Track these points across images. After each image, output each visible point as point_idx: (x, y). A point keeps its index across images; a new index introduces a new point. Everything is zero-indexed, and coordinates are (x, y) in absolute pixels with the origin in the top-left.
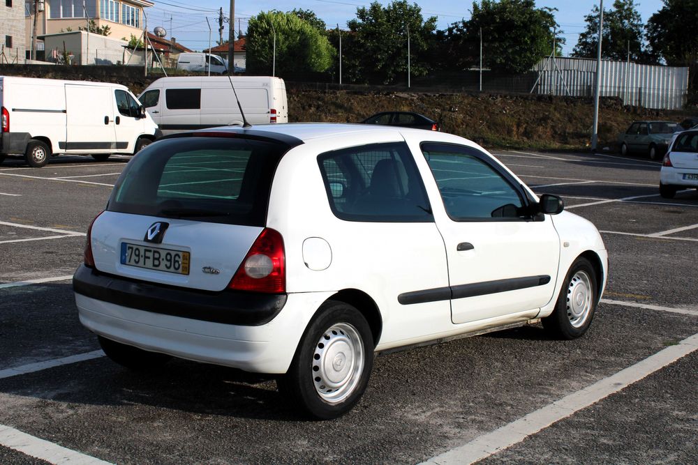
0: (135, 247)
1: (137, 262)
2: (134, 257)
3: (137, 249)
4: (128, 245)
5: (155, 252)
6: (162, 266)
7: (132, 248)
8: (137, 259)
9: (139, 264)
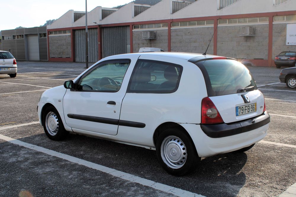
0: (241, 107)
1: (242, 113)
2: (241, 111)
3: (242, 107)
4: (239, 107)
5: (248, 106)
6: (250, 111)
7: (240, 108)
8: (242, 111)
9: (244, 113)
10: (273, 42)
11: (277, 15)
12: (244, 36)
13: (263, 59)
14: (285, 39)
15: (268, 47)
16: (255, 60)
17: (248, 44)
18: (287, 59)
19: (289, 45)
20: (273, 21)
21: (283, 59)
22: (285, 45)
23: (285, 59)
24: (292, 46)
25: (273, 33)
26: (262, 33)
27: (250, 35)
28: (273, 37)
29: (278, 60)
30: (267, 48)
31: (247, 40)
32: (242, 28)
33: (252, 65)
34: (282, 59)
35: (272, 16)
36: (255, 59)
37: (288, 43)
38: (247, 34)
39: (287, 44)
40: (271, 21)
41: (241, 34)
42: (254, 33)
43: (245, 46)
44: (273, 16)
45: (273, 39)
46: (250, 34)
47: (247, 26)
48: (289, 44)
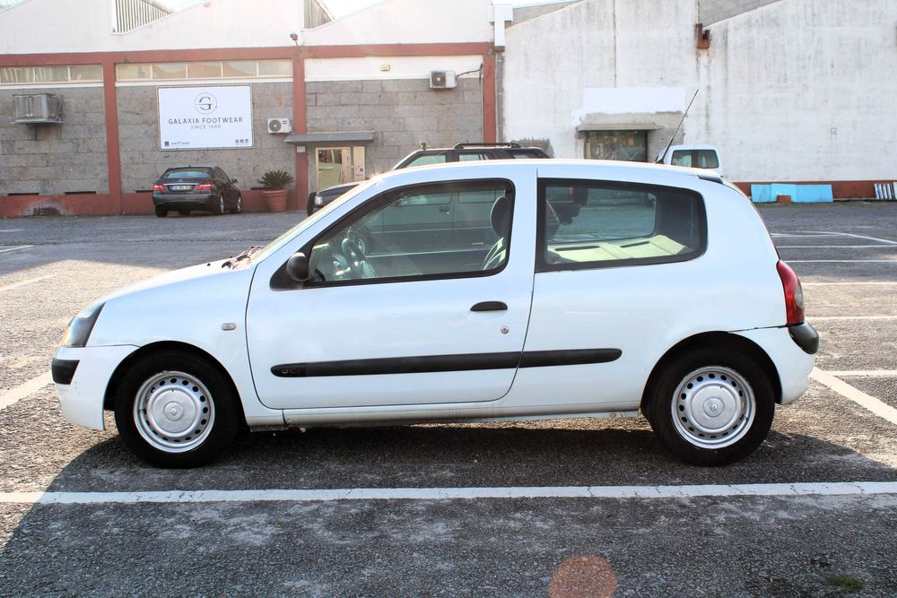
10: (121, 141)
11: (126, 62)
12: (27, 124)
13: (95, 192)
14: (157, 131)
15: (105, 155)
16: (69, 196)
17: (44, 147)
18: (189, 188)
19: (167, 148)
20: (115, 80)
21: (178, 188)
22: (157, 148)
23: (184, 188)
24: (177, 151)
25: (119, 114)
26: (84, 116)
27: (51, 121)
28: (120, 127)
29: (162, 193)
30: (104, 159)
31: (36, 135)
32: (24, 98)
33: (62, 212)
34: (174, 188)
35: (111, 63)
36: (67, 193)
37: (167, 143)
38: (41, 117)
39: (163, 147)
40: (110, 79)
41: (19, 118)
42: (61, 116)
43: (34, 154)
44: (115, 64)
45: (120, 131)
46: (50, 117)
47: (41, 92)
48: (171, 147)
